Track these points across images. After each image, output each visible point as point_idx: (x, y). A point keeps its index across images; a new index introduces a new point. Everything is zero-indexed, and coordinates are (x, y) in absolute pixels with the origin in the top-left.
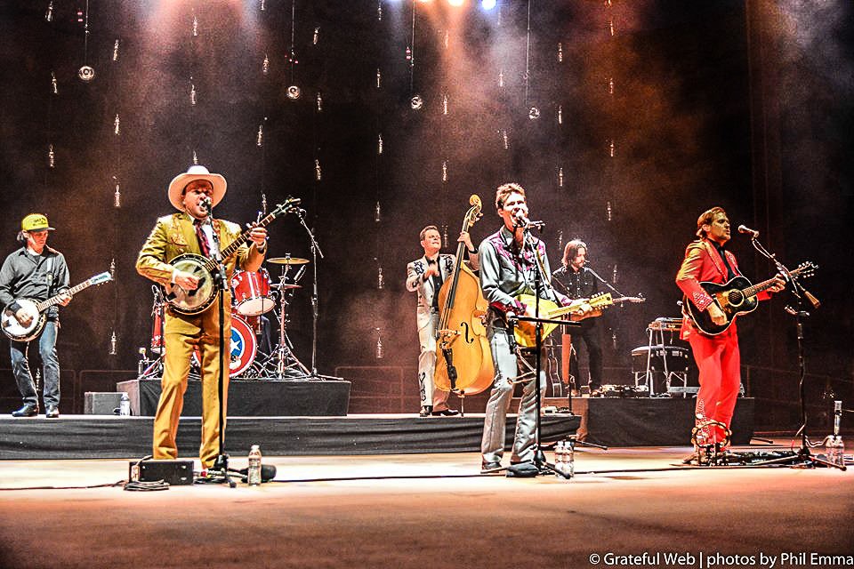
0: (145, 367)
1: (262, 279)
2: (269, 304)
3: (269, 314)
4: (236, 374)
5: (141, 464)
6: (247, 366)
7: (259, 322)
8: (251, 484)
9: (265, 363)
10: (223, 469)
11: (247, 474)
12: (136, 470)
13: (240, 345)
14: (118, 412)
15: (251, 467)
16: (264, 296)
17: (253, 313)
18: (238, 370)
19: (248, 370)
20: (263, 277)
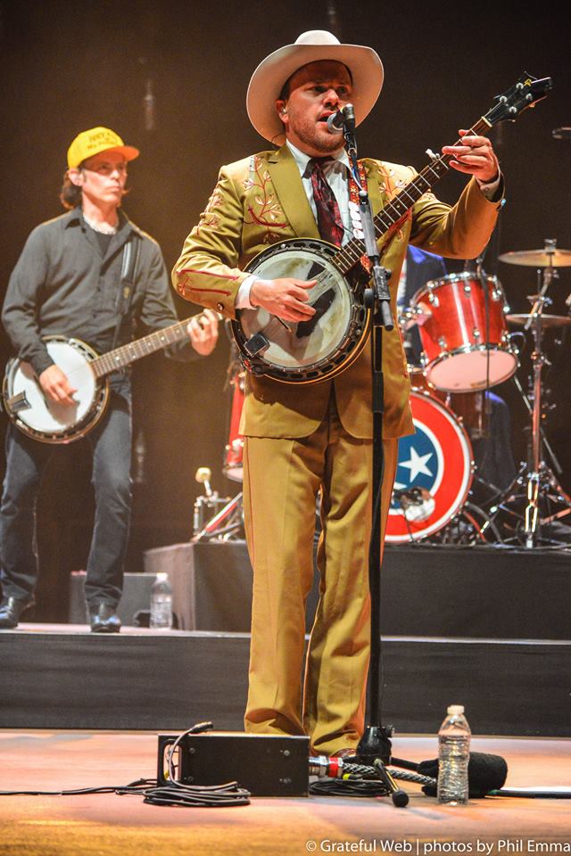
0: (208, 513)
1: (484, 301)
2: (503, 364)
3: (504, 388)
4: (423, 534)
5: (185, 743)
6: (450, 514)
7: (479, 407)
8: (445, 800)
9: (494, 509)
10: (378, 761)
11: (435, 774)
12: (173, 757)
13: (432, 465)
14: (145, 621)
15: (445, 757)
16: (491, 344)
17: (465, 385)
18: (428, 522)
19: (451, 524)
20: (489, 297)
